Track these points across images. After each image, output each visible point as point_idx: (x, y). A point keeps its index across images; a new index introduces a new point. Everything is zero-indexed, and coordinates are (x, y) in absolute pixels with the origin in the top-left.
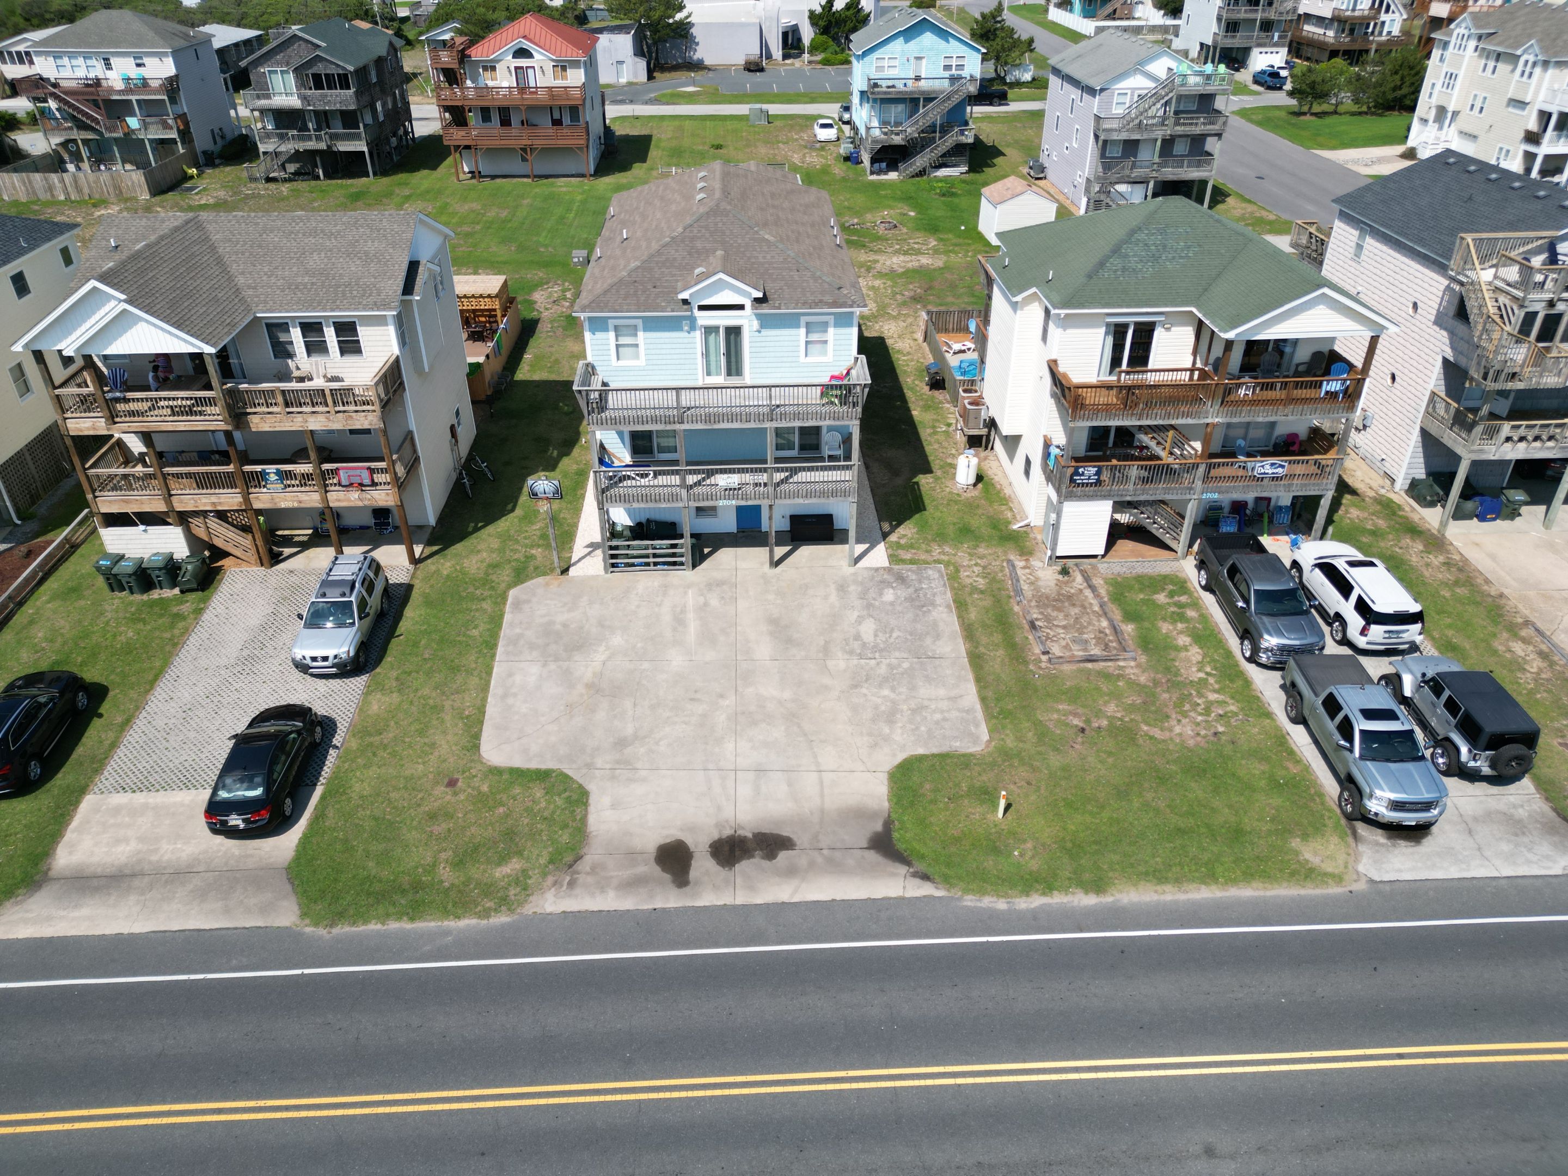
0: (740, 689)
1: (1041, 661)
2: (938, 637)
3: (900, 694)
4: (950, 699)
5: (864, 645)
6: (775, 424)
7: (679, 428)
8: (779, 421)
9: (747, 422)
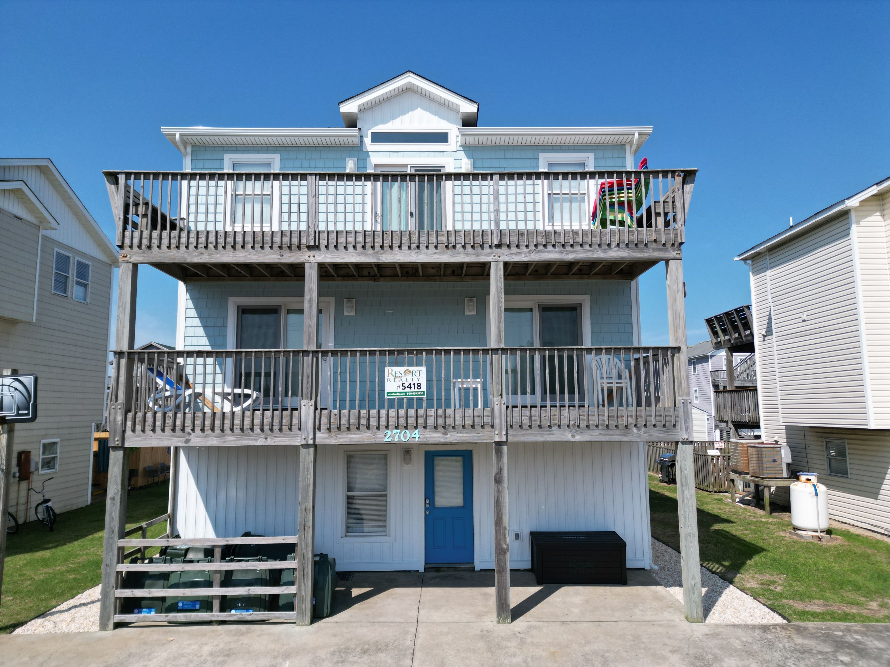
6: (506, 254)
7: (309, 259)
8: (514, 249)
9: (447, 251)
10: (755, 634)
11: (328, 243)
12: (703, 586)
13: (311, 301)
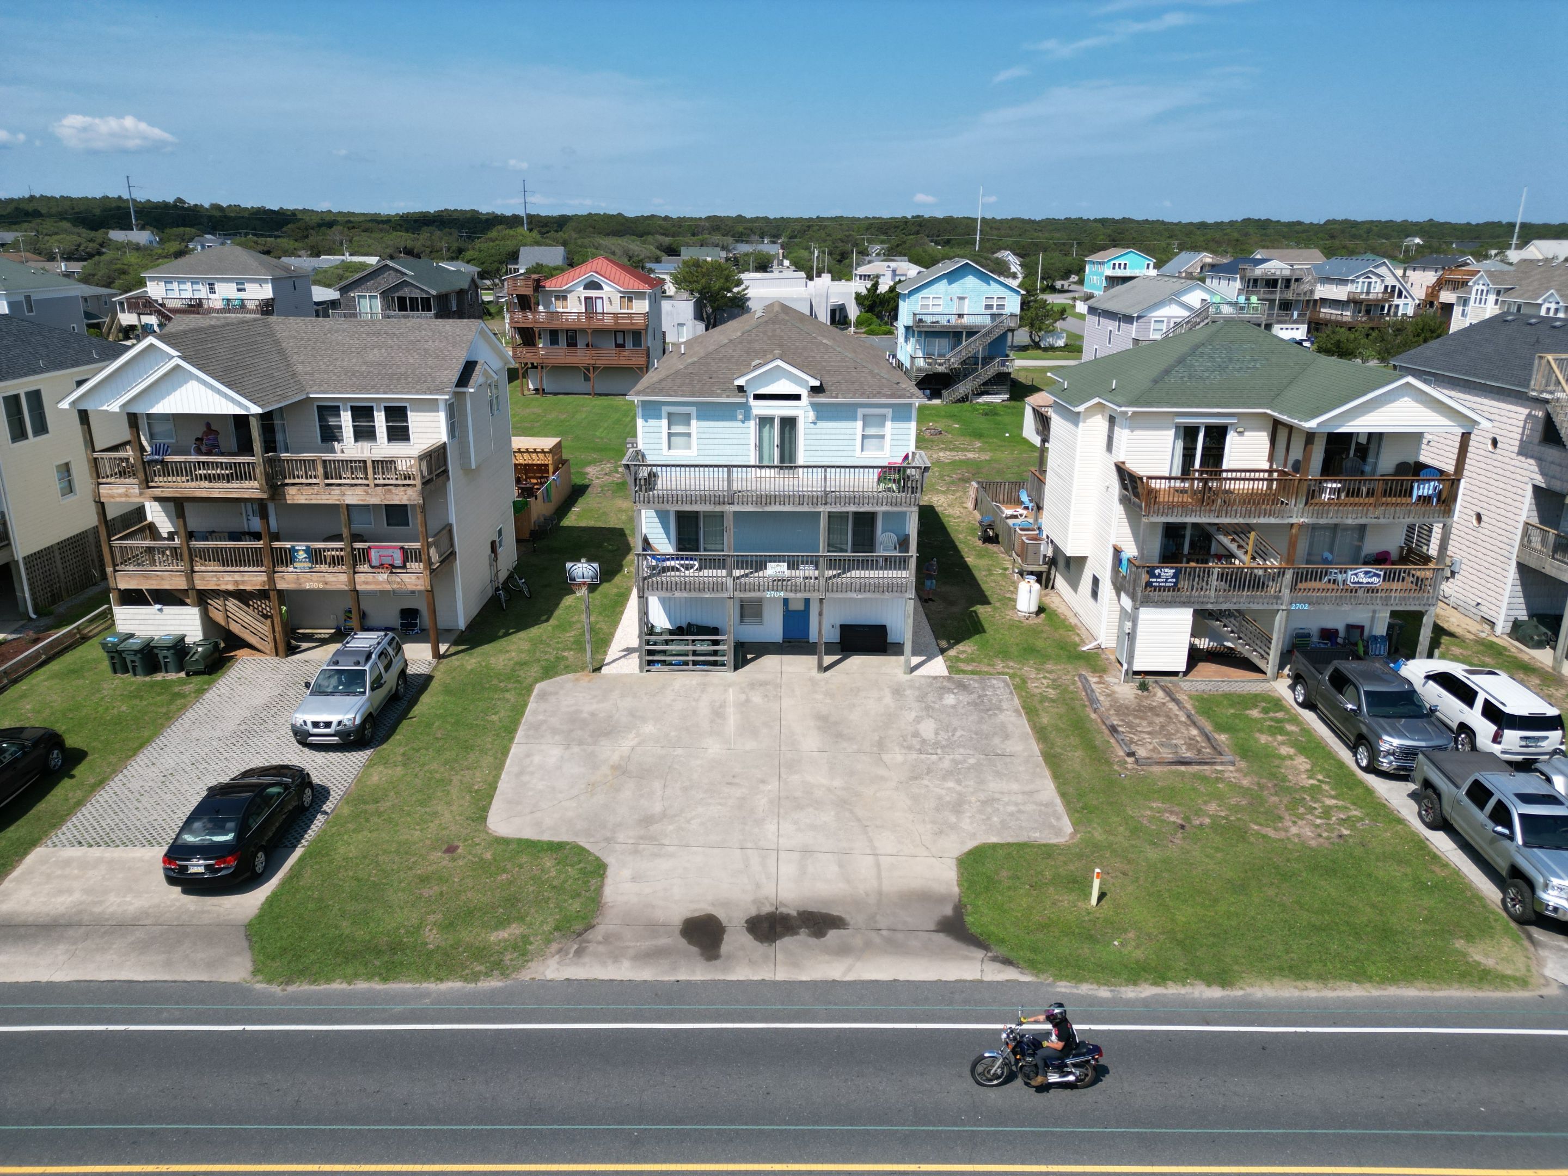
0: (784, 776)
1: (1126, 763)
2: (1007, 737)
3: (966, 786)
4: (1024, 793)
5: (924, 741)
6: (829, 508)
7: (729, 509)
8: (833, 505)
9: (799, 505)
10: (930, 679)
11: (738, 501)
13: (729, 530)
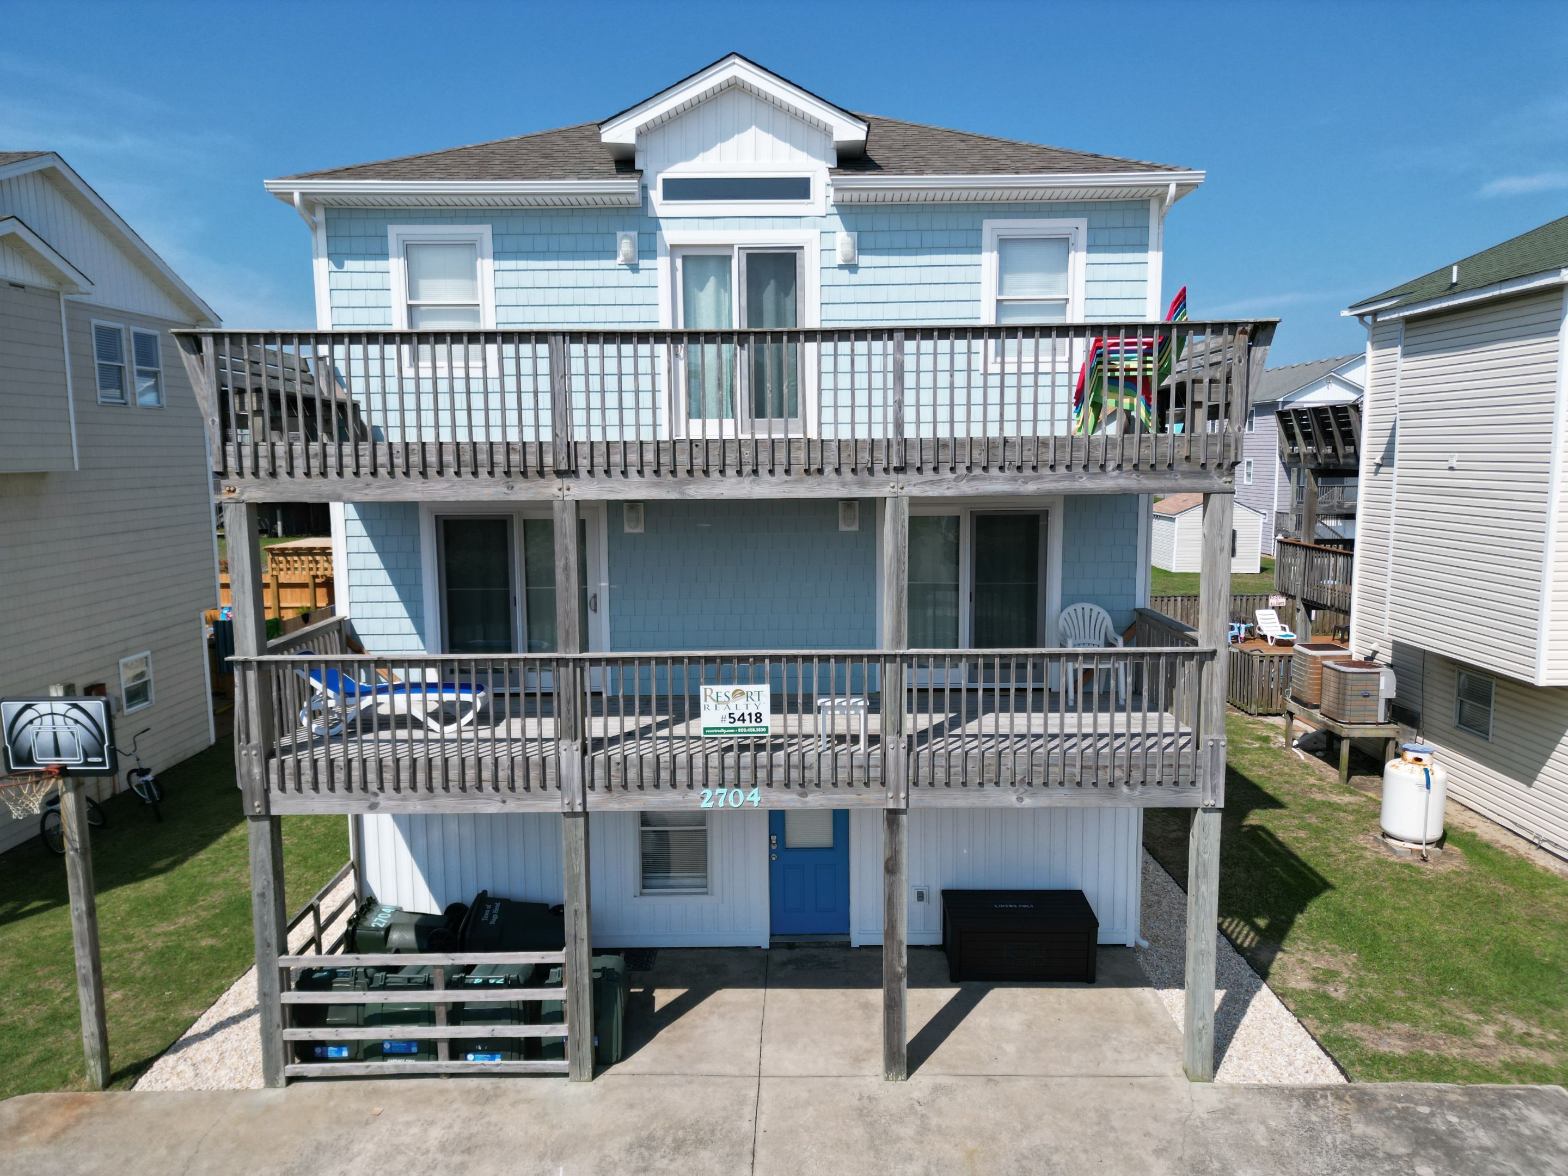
6: (913, 483)
7: (560, 494)
8: (929, 474)
9: (808, 478)
10: (1292, 1111)
11: (592, 466)
12: (1218, 987)
13: (566, 568)
